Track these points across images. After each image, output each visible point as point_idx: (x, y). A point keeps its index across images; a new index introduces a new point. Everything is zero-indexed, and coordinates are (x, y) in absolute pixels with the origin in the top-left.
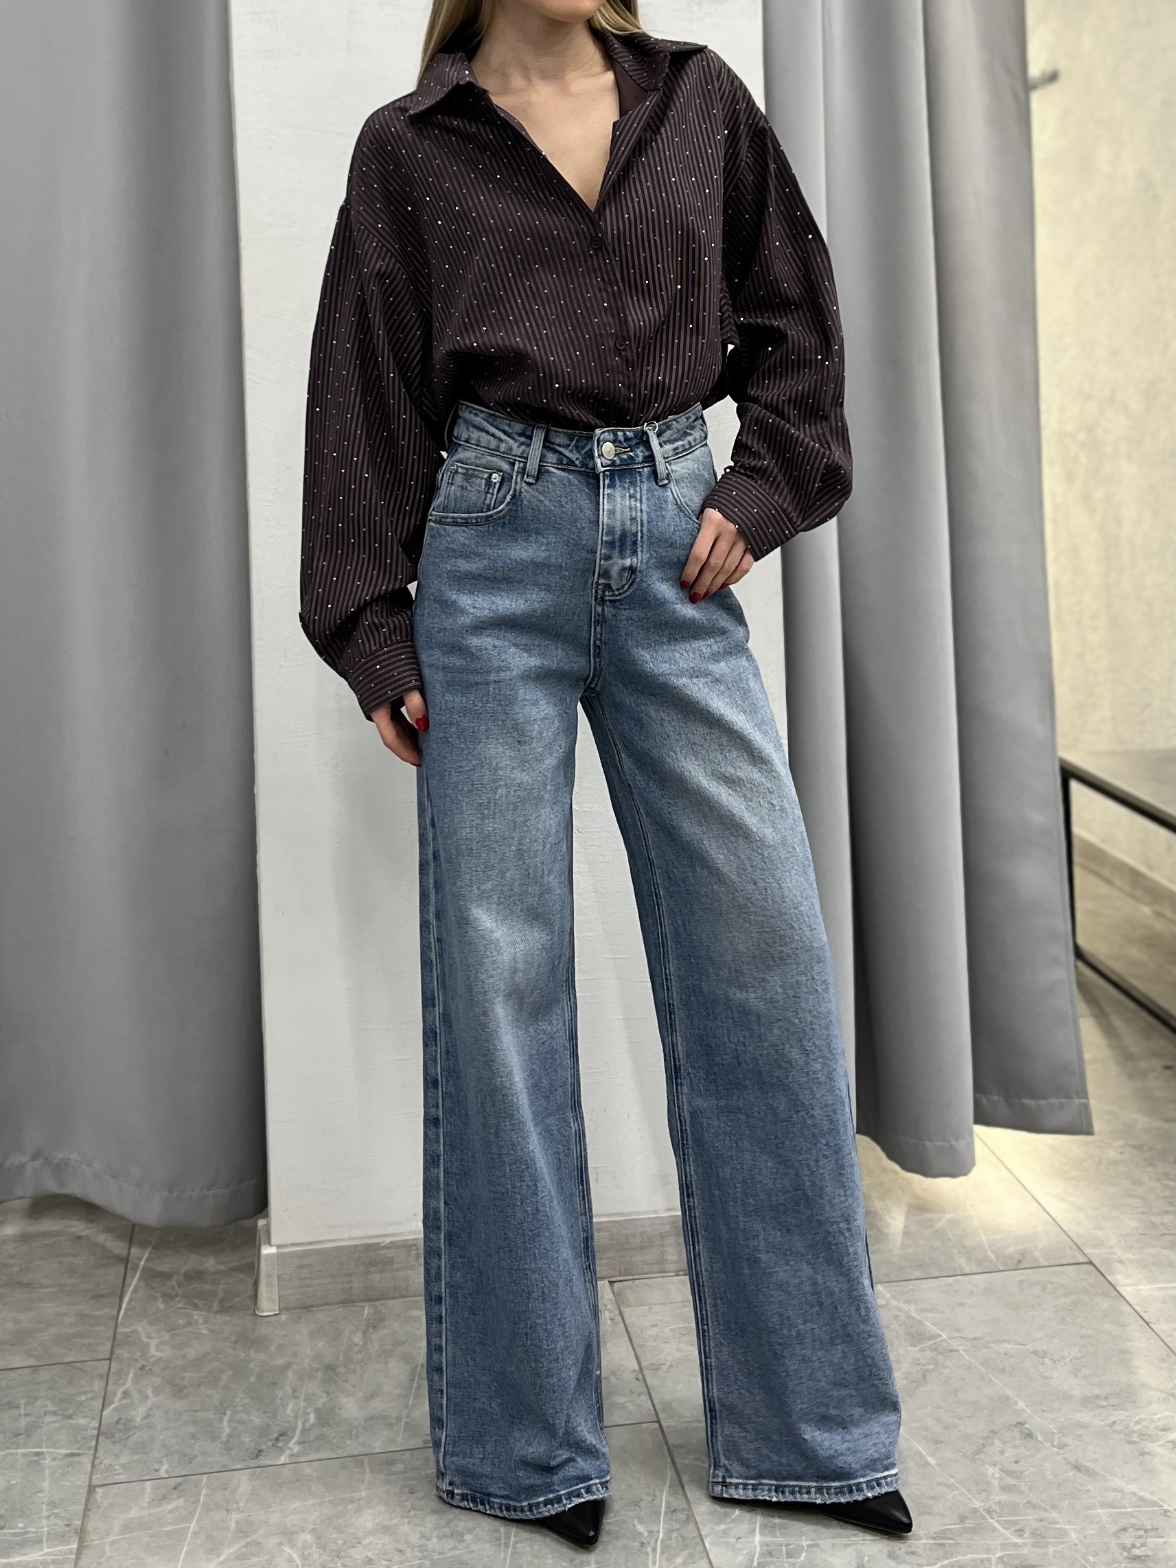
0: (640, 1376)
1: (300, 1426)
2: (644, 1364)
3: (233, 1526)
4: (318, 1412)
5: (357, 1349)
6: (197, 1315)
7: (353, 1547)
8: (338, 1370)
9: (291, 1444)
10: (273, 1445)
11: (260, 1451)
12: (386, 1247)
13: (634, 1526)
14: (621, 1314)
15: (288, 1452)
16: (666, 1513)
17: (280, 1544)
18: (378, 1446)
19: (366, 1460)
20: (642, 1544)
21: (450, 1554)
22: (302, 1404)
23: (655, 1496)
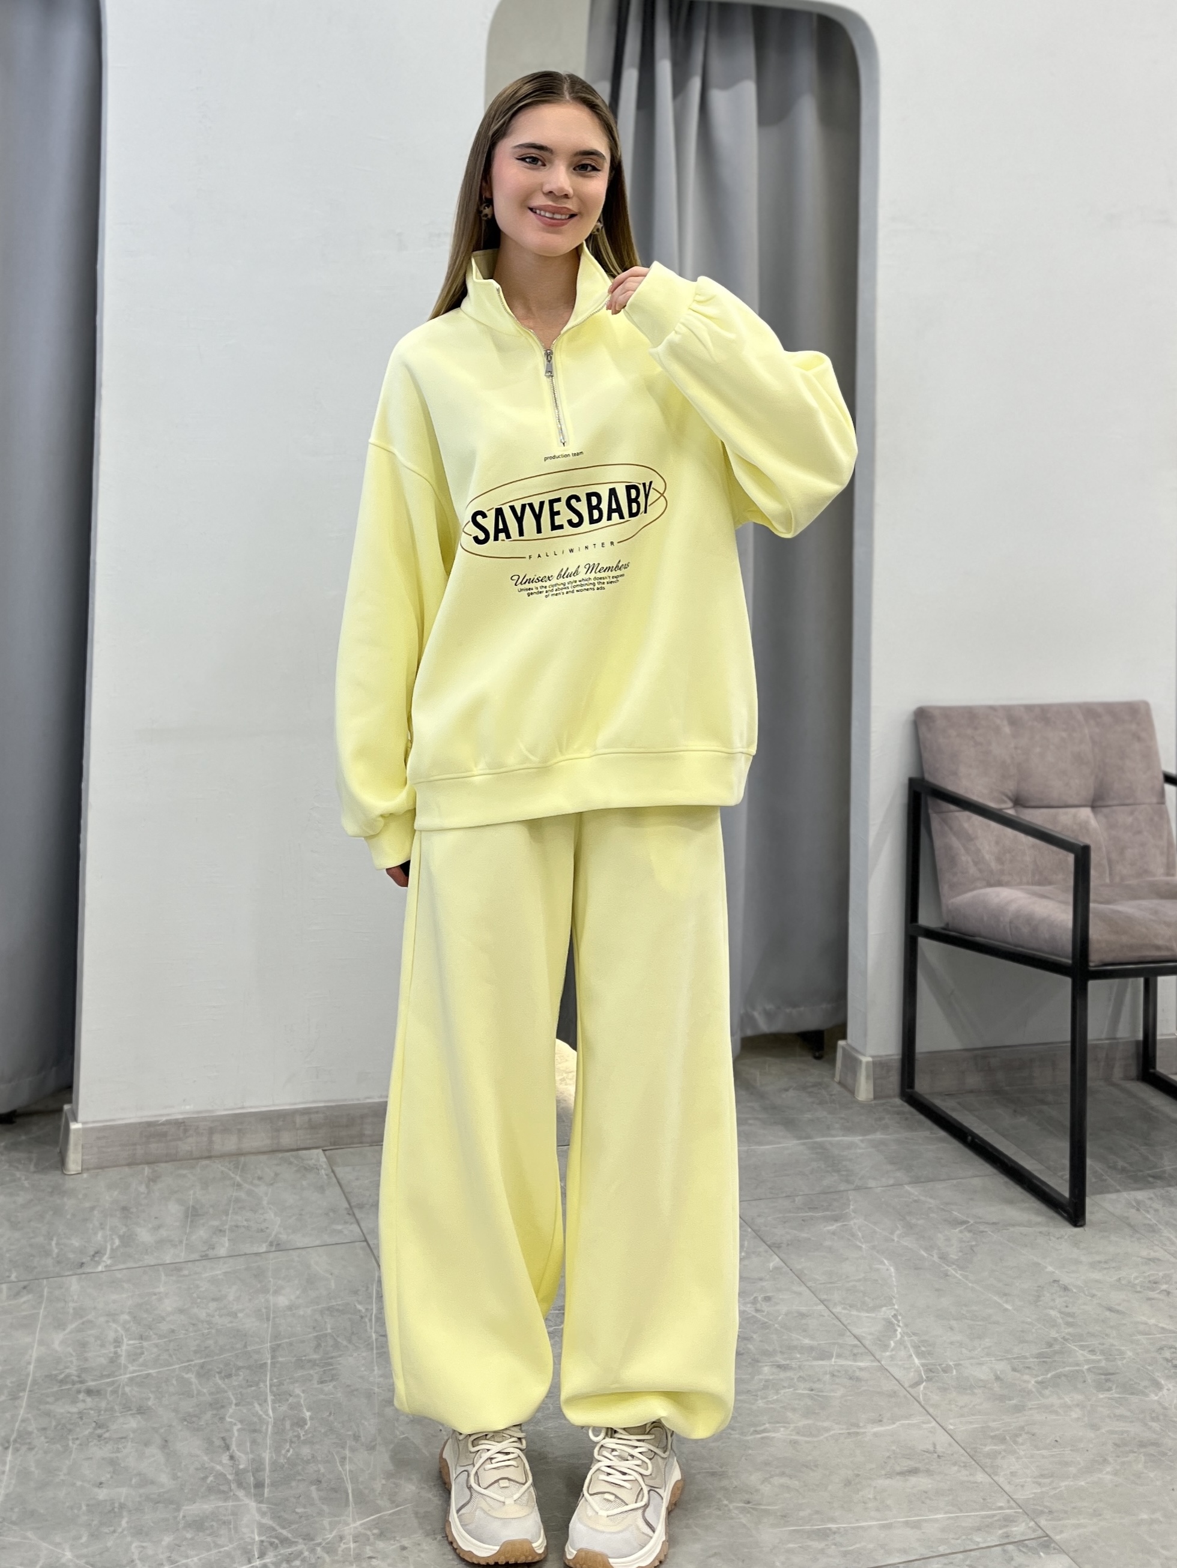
0: (351, 1212)
1: (109, 1247)
2: (353, 1204)
3: (71, 1311)
4: (121, 1238)
5: (143, 1196)
6: (18, 1174)
7: (159, 1323)
8: (132, 1210)
9: (105, 1258)
10: (92, 1260)
11: (83, 1263)
12: (163, 1124)
13: (355, 1306)
14: (333, 1171)
15: (103, 1264)
16: (376, 1298)
17: (107, 1322)
18: (168, 1259)
19: (161, 1268)
20: (362, 1317)
21: (229, 1325)
22: (108, 1233)
23: (368, 1287)
